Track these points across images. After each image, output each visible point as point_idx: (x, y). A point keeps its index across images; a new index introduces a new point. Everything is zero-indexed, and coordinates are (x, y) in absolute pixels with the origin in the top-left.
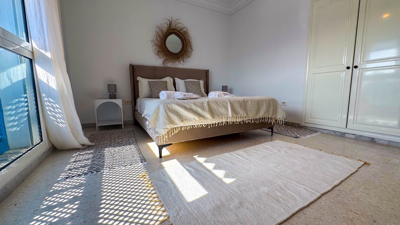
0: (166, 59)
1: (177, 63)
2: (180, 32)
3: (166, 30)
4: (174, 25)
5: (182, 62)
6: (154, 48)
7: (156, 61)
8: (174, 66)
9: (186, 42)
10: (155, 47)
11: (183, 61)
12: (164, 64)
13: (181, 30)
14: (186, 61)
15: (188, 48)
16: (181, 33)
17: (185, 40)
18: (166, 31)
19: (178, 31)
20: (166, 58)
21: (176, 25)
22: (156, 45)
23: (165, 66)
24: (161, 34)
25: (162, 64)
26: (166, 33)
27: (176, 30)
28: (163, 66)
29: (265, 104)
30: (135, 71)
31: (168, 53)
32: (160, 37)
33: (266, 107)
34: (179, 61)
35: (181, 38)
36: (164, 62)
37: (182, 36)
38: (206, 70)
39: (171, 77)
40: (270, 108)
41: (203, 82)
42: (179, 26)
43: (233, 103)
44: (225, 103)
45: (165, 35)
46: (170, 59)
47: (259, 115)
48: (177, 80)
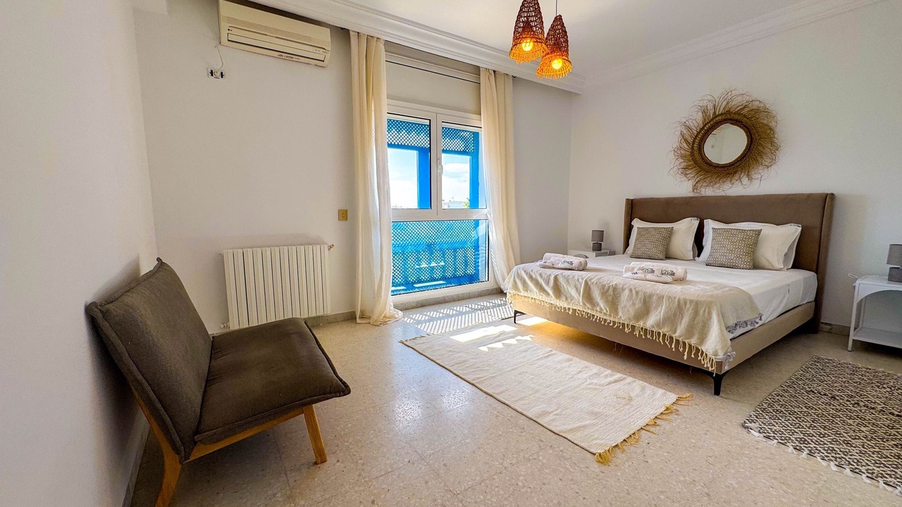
0: (700, 181)
1: (727, 186)
2: (739, 114)
3: (700, 121)
4: (723, 106)
5: (745, 180)
7: (679, 186)
9: (757, 132)
11: (750, 178)
12: (693, 189)
13: (745, 107)
14: (755, 176)
15: (764, 144)
16: (745, 116)
17: (755, 129)
18: (701, 126)
19: (735, 114)
20: (698, 179)
21: (728, 102)
22: (682, 156)
23: (697, 195)
24: (687, 135)
25: (691, 189)
28: (691, 195)
29: (666, 305)
30: (635, 209)
31: (706, 167)
32: (686, 140)
33: (666, 312)
34: (734, 181)
35: (745, 126)
36: (695, 188)
37: (748, 121)
38: (827, 195)
39: (697, 217)
40: (682, 320)
41: (800, 229)
42: (737, 102)
43: (592, 286)
44: (579, 283)
45: (698, 133)
46: (708, 180)
47: (644, 323)
48: (710, 225)
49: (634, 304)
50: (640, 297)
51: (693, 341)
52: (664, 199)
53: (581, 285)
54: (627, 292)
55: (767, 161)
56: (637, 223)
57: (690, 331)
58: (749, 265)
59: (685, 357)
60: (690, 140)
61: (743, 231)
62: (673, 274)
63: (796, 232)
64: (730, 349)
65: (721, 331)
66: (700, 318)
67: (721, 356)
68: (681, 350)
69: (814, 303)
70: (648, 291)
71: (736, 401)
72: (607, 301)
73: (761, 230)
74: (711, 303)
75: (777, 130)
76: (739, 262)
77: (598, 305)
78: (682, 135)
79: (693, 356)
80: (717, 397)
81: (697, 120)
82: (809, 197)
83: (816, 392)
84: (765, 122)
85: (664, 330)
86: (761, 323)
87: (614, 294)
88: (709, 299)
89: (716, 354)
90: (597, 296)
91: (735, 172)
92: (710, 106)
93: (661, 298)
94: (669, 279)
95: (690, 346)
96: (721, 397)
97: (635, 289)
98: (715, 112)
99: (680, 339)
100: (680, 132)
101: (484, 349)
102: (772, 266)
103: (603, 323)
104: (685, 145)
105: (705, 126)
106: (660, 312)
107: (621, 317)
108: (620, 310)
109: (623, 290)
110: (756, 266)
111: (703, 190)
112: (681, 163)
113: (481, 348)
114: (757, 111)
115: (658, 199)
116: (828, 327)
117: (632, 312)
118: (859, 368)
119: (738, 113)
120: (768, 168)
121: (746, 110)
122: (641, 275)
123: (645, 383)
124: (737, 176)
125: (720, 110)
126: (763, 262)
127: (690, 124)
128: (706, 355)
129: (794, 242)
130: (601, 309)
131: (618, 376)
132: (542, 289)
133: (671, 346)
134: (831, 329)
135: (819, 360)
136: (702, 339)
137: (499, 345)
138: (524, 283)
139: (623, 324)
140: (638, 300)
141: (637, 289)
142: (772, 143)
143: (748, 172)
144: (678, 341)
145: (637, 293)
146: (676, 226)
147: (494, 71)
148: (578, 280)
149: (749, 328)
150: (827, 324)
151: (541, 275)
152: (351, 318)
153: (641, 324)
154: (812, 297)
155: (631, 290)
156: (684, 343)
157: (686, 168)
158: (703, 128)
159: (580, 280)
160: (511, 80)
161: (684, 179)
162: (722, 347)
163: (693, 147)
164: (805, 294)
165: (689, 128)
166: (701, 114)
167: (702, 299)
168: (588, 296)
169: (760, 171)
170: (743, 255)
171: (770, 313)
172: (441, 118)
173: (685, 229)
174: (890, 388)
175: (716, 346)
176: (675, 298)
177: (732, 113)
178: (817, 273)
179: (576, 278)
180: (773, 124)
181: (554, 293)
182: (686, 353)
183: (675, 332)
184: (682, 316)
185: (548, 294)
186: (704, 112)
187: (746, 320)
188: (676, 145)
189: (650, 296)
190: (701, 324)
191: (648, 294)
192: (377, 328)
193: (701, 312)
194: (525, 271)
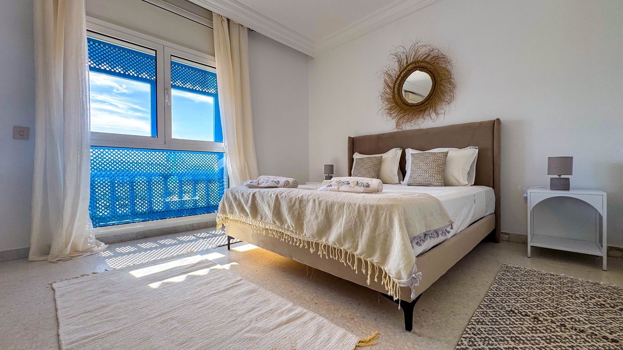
0: (401, 118)
1: (420, 121)
2: (425, 62)
3: (397, 70)
4: (413, 56)
5: (433, 115)
7: (385, 124)
8: (417, 127)
9: (438, 75)
11: (437, 114)
12: (397, 125)
13: (428, 56)
14: (440, 111)
15: (445, 84)
16: (428, 63)
17: (437, 72)
18: (398, 72)
19: (422, 62)
21: (416, 52)
22: (387, 100)
23: (400, 130)
24: (389, 81)
25: (395, 126)
26: (399, 76)
28: (395, 130)
29: (346, 214)
30: (355, 145)
31: (405, 107)
32: (388, 85)
33: (346, 223)
34: (425, 116)
35: (429, 71)
36: (398, 125)
37: (431, 67)
38: (494, 121)
39: (401, 148)
40: (362, 232)
41: (477, 151)
42: (423, 51)
43: (281, 201)
44: (271, 199)
45: (397, 79)
46: (406, 117)
47: (327, 240)
48: (409, 152)
49: (317, 217)
50: (322, 207)
51: (375, 259)
52: (376, 135)
53: (272, 202)
54: (311, 204)
55: (448, 98)
56: (357, 156)
57: (371, 247)
58: (441, 182)
59: (368, 281)
60: (391, 85)
61: (434, 154)
62: (368, 186)
63: (473, 154)
64: (415, 268)
65: (404, 245)
66: (381, 228)
67: (405, 280)
68: (364, 271)
69: (494, 214)
70: (330, 200)
71: (431, 338)
72: (293, 217)
73: (448, 152)
74: (392, 206)
75: (453, 72)
76: (432, 180)
77: (286, 222)
78: (385, 81)
79: (376, 280)
80: (408, 333)
81: (394, 68)
82: (481, 123)
83: (516, 311)
84: (444, 66)
85: (346, 246)
86: (452, 232)
87: (300, 207)
88: (390, 203)
89: (399, 278)
90: (285, 211)
91: (425, 109)
92: (403, 57)
93: (342, 206)
94: (362, 189)
95: (373, 265)
96: (414, 333)
97: (318, 199)
98: (407, 62)
99: (362, 257)
100: (383, 79)
101: (155, 285)
102: (459, 183)
103: (291, 243)
104: (388, 90)
105: (401, 73)
106: (341, 224)
107: (305, 235)
108: (305, 226)
109: (308, 201)
110: (446, 184)
111: (404, 126)
112: (386, 105)
113: (150, 285)
114: (437, 58)
115: (371, 135)
116: (507, 236)
117: (315, 228)
118: (544, 275)
119: (423, 61)
120: (449, 104)
121: (429, 58)
122: (336, 188)
123: (326, 321)
124: (427, 113)
125: (411, 60)
126: (452, 180)
127: (390, 72)
128: (389, 277)
129: (474, 162)
130: (289, 227)
131: (299, 310)
132: (242, 210)
133: (353, 268)
134: (509, 238)
135: (507, 269)
136: (385, 256)
137: (181, 278)
138: (231, 206)
139: (308, 242)
140: (321, 211)
141: (320, 199)
142: (450, 83)
143: (435, 108)
144: (359, 260)
145: (320, 204)
146: (384, 155)
147: (228, 20)
148: (271, 196)
149: (441, 238)
150: (506, 234)
151: (243, 194)
152: (21, 256)
153: (323, 241)
154: (492, 210)
155: (314, 201)
156: (366, 262)
157: (390, 109)
158: (400, 75)
159: (272, 196)
160: (246, 31)
161: (389, 118)
162: (406, 266)
163: (394, 91)
164: (487, 206)
165: (390, 76)
166: (397, 63)
167: (383, 203)
168: (277, 213)
169: (444, 107)
170: (435, 174)
171: (460, 223)
172: (169, 51)
173: (392, 157)
174: (583, 298)
175: (399, 265)
176: (355, 205)
177: (419, 61)
178: (494, 188)
179: (269, 194)
180: (449, 67)
181: (251, 211)
182: (369, 276)
183: (356, 249)
184: (363, 228)
185: (247, 215)
186: (400, 61)
187: (436, 228)
188: (382, 90)
189: (332, 205)
190: (382, 236)
191: (330, 203)
192: (54, 265)
193: (382, 219)
194: (232, 193)
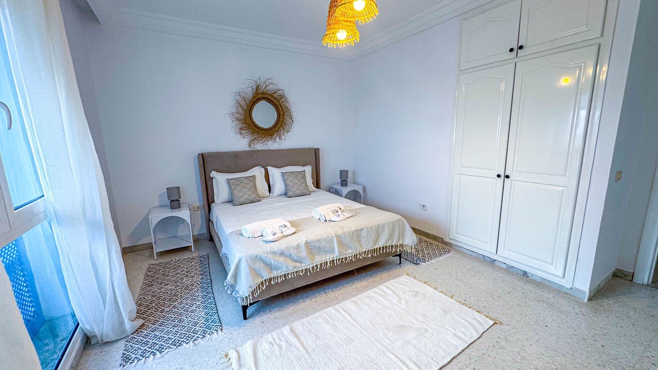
0: (253, 140)
1: (269, 143)
2: (273, 97)
4: (263, 88)
5: (277, 139)
6: (234, 124)
7: (239, 143)
8: (265, 148)
9: (283, 110)
10: (236, 122)
11: (280, 138)
12: (250, 146)
13: (274, 93)
14: (283, 137)
15: (287, 119)
16: (275, 98)
17: (282, 108)
18: (252, 97)
20: (253, 138)
21: (266, 86)
22: (237, 120)
23: (252, 149)
24: (243, 103)
25: (247, 146)
26: (251, 101)
27: (267, 94)
28: (248, 149)
30: (208, 162)
31: (256, 130)
32: (242, 107)
33: (389, 232)
34: (273, 140)
35: (275, 105)
36: (250, 144)
37: (277, 102)
39: (261, 166)
41: (311, 168)
42: (271, 88)
55: (288, 129)
58: (308, 192)
60: (245, 108)
73: (305, 171)
80: (401, 264)
81: (248, 93)
82: (309, 149)
84: (286, 104)
91: (273, 134)
98: (258, 91)
104: (241, 111)
111: (256, 146)
114: (281, 96)
119: (271, 95)
120: (288, 132)
121: (276, 94)
124: (274, 137)
125: (261, 91)
127: (244, 95)
129: (311, 175)
136: (403, 239)
142: (289, 118)
143: (280, 135)
157: (241, 129)
161: (241, 137)
163: (246, 113)
165: (243, 98)
169: (285, 134)
178: (319, 188)
184: (395, 231)
188: (233, 109)
189: (379, 227)
191: (377, 225)
193: (401, 224)
